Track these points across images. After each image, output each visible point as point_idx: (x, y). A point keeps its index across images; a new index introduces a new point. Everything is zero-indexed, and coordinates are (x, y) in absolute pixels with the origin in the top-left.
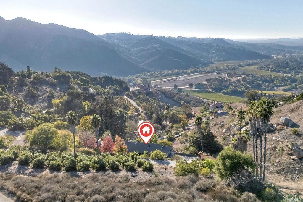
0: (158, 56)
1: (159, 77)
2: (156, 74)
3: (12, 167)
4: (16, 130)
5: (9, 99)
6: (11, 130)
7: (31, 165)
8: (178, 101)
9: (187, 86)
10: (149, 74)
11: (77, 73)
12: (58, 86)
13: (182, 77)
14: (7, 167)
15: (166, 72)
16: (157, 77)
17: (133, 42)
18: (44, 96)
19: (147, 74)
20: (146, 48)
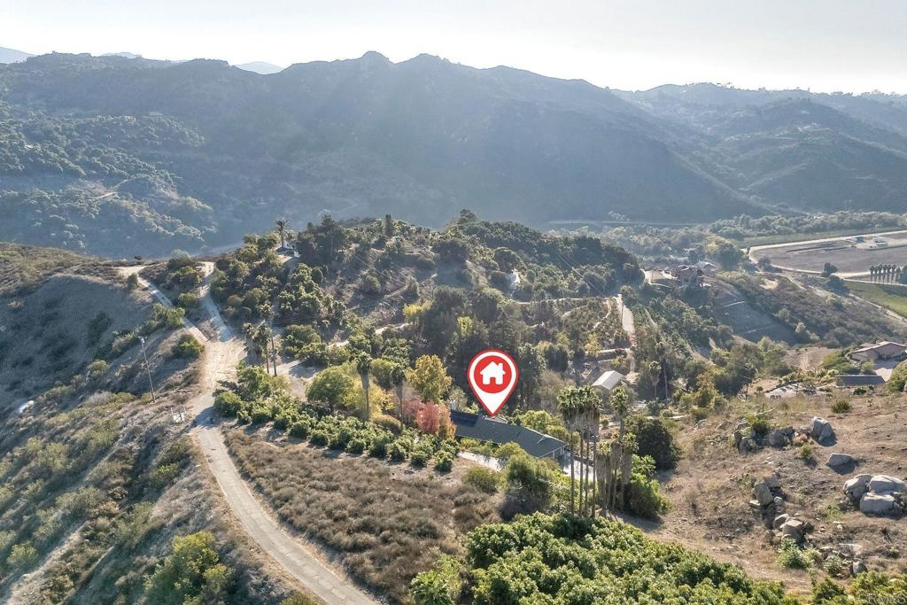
0: (803, 164)
1: (790, 233)
2: (780, 223)
3: (262, 430)
4: (311, 366)
5: (318, 299)
6: (302, 364)
7: (289, 430)
8: (788, 321)
9: (869, 273)
10: (757, 221)
11: (506, 229)
12: (436, 269)
13: (871, 238)
14: (257, 429)
15: (819, 217)
16: (780, 232)
17: (733, 116)
18: (398, 292)
19: (752, 220)
20: (771, 137)
